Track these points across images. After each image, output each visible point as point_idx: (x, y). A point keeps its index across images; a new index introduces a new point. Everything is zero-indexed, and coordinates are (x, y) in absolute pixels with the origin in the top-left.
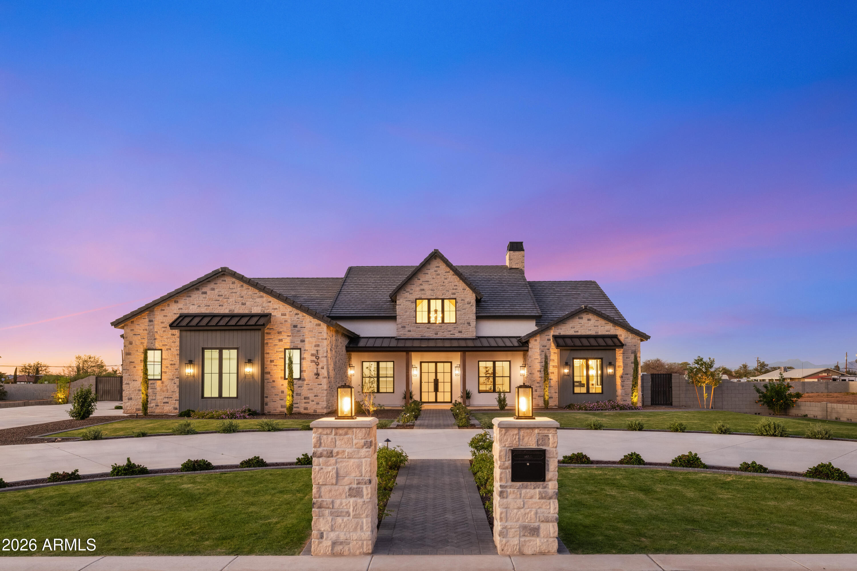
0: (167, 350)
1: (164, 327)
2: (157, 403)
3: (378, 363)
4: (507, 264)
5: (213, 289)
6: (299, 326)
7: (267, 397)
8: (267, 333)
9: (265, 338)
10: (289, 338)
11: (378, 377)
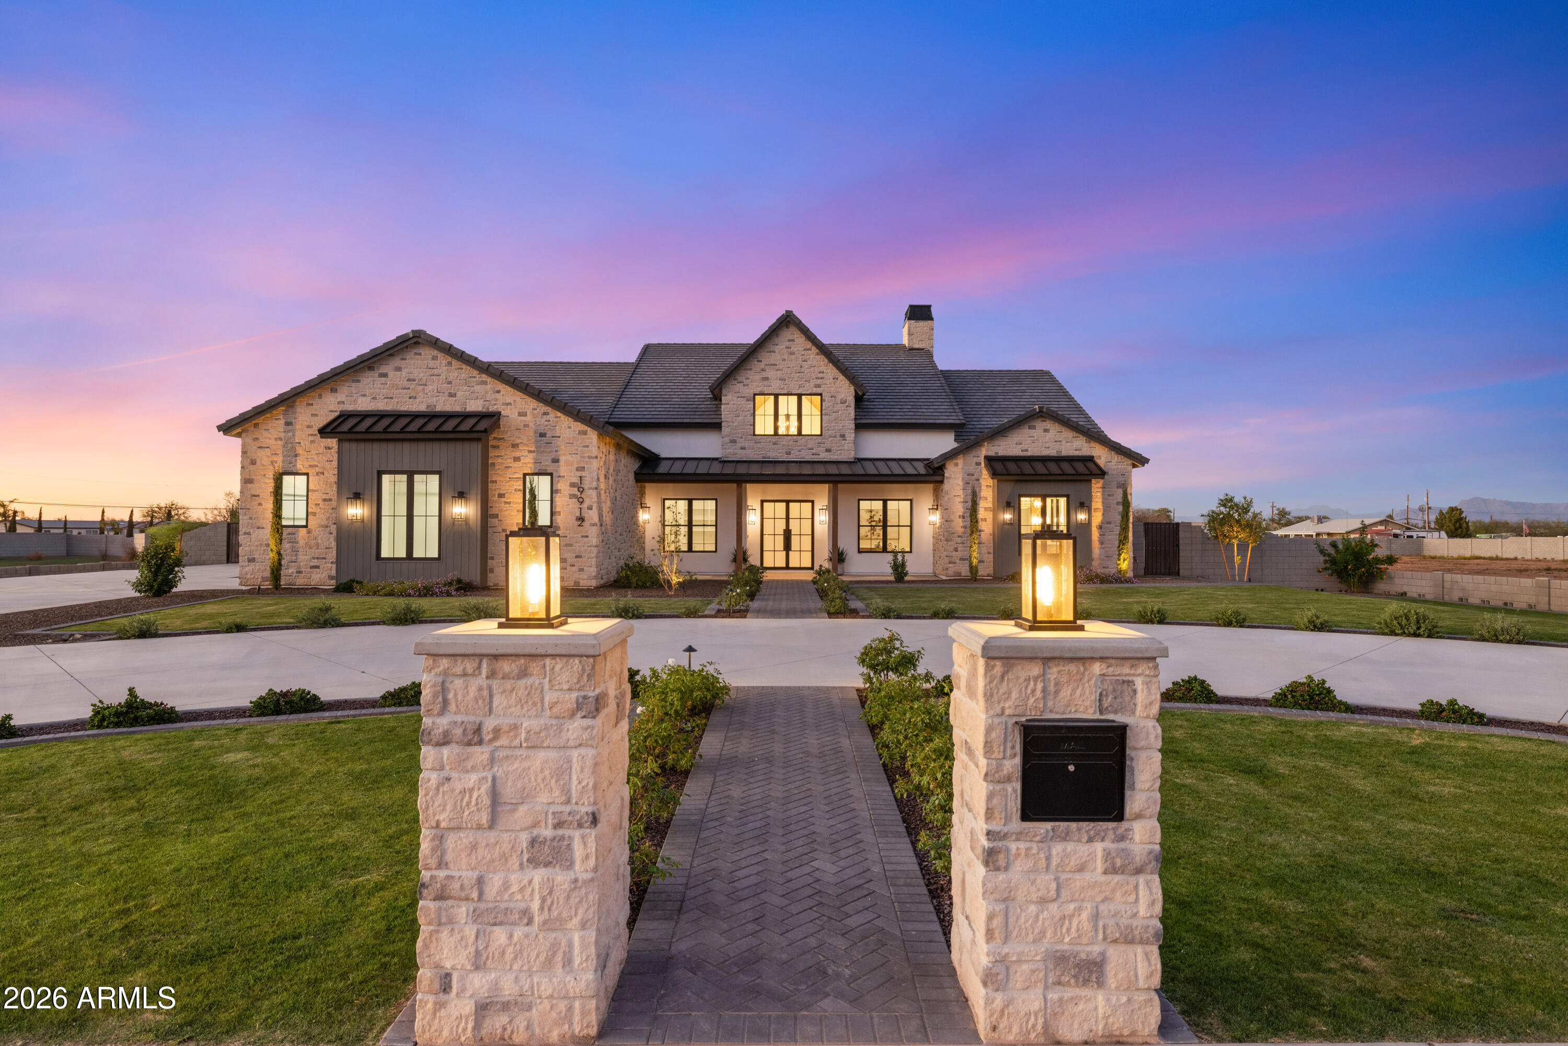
0: (317, 474)
1: (312, 435)
2: (299, 567)
3: (690, 502)
4: (905, 341)
5: (399, 369)
6: (549, 434)
7: (492, 558)
8: (494, 447)
9: (491, 455)
10: (531, 455)
11: (690, 525)
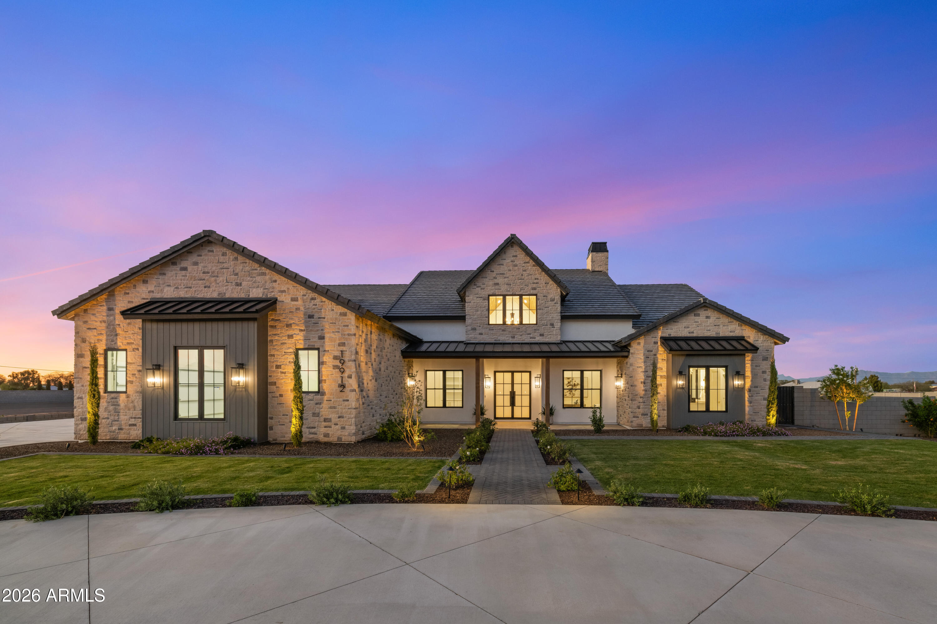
2: (121, 425)
3: (444, 372)
4: (589, 267)
5: (196, 264)
6: (316, 316)
7: (272, 418)
8: (272, 327)
9: (269, 333)
10: (302, 334)
11: (444, 389)
